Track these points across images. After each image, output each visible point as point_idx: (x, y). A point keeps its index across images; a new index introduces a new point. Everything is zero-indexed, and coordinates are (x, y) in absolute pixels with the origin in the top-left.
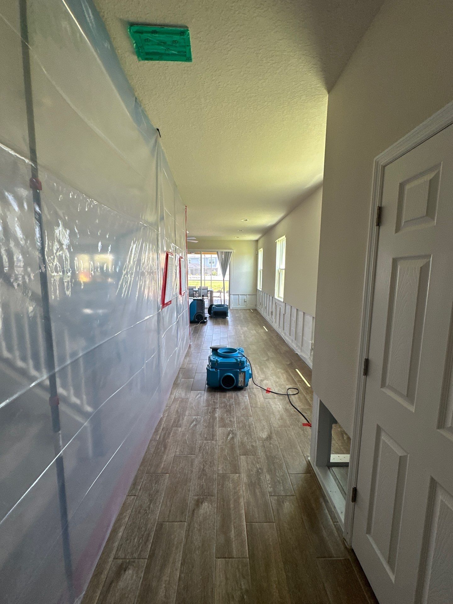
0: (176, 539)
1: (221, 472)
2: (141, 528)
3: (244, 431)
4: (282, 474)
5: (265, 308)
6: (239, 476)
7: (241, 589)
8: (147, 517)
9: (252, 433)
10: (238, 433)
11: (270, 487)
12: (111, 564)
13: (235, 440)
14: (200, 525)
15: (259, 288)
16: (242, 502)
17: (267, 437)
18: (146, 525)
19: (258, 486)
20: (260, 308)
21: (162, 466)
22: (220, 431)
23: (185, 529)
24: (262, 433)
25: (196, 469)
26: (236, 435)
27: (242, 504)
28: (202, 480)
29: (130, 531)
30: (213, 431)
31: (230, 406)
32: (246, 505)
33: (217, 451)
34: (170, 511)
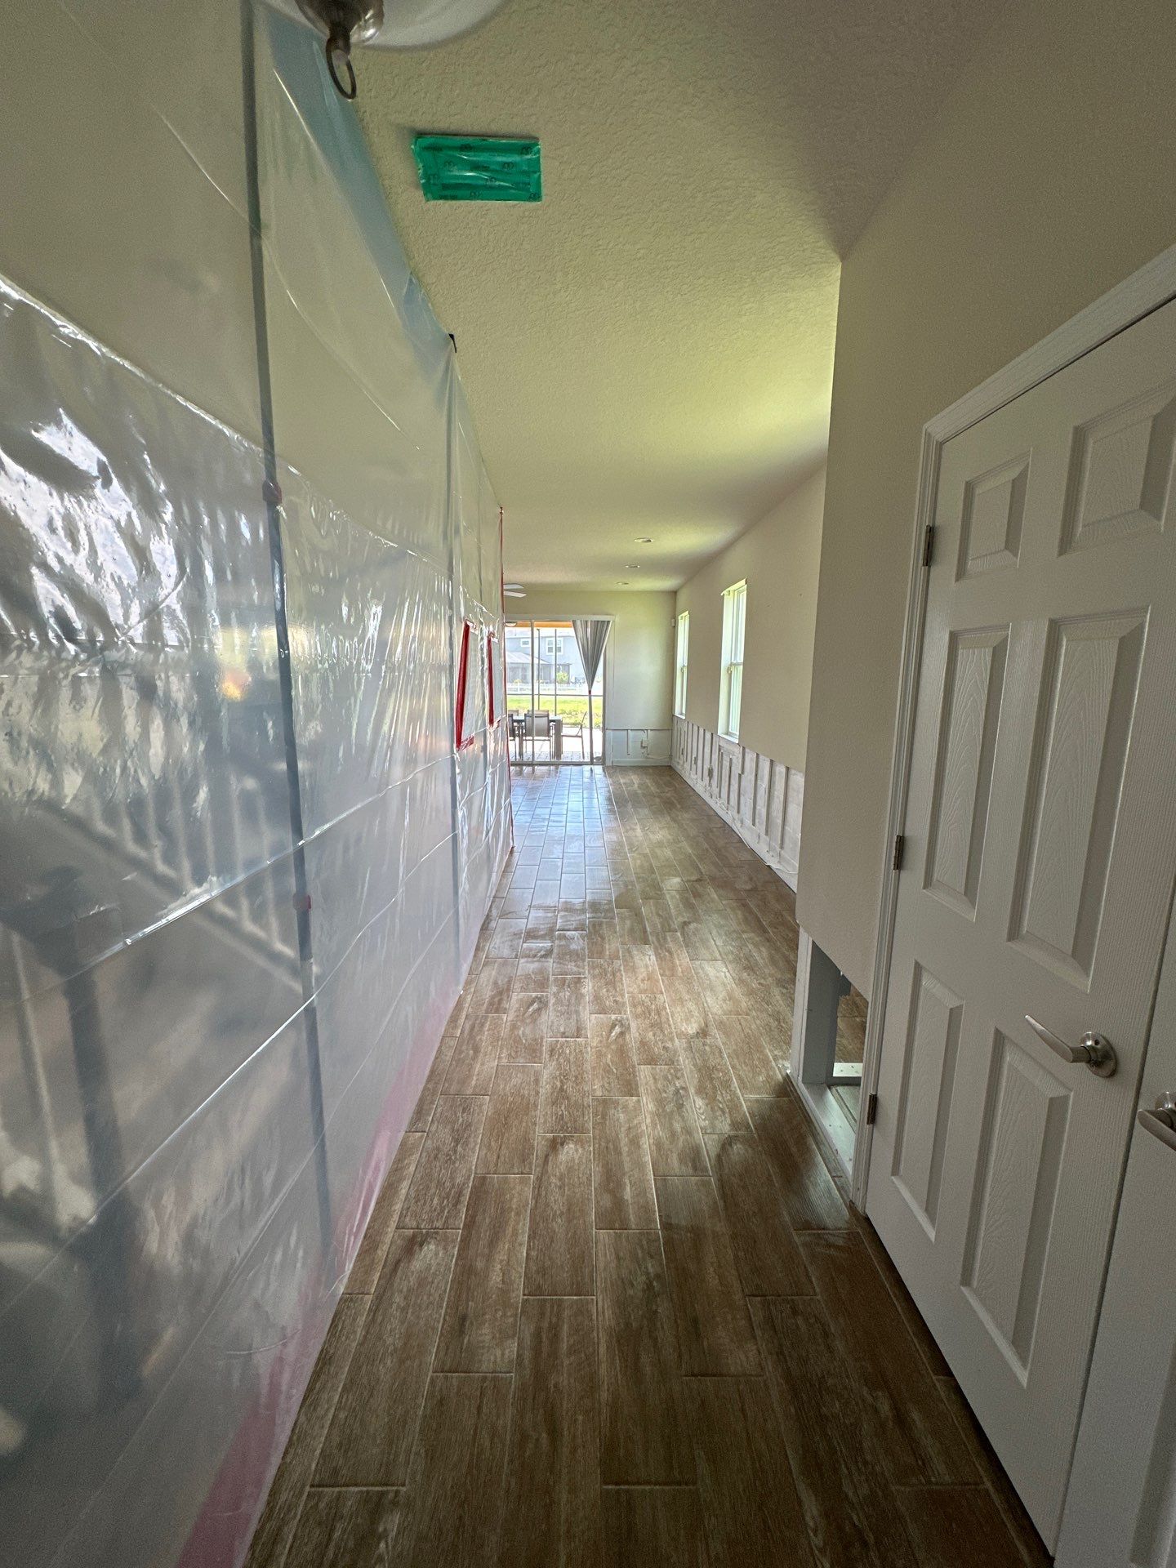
0: (515, 1200)
1: (599, 1093)
2: (444, 1183)
3: (647, 1022)
4: (729, 1097)
5: (693, 762)
6: (639, 1101)
7: (648, 1274)
8: (452, 1166)
9: (666, 1026)
10: (633, 1025)
11: (704, 1120)
12: (394, 1236)
13: (628, 1037)
14: (560, 1179)
15: (677, 713)
16: (646, 1144)
17: (698, 1033)
18: (452, 1178)
19: (677, 1117)
20: (681, 762)
21: (473, 1083)
22: (594, 1021)
23: (532, 1186)
24: (687, 1024)
25: (545, 1089)
26: (629, 1028)
27: (646, 1146)
28: (560, 1107)
29: (421, 1187)
30: (577, 1020)
31: (614, 974)
32: (654, 1148)
33: (590, 1056)
34: (498, 1157)
